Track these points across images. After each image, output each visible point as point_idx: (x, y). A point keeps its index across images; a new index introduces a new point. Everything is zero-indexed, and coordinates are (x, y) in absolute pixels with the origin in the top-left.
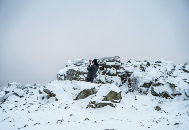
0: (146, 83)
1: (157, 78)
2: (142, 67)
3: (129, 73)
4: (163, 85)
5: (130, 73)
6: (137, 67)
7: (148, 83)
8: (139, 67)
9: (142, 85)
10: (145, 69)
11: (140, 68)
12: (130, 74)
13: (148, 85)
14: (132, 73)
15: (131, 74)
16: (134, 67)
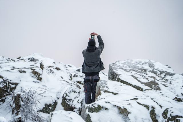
0: (48, 104)
1: (67, 95)
2: (35, 73)
3: (11, 83)
4: (106, 109)
5: (13, 84)
6: (25, 72)
7: (52, 104)
8: (29, 71)
9: (41, 108)
10: (41, 76)
11: (33, 75)
12: (13, 86)
13: (51, 108)
14: (17, 84)
15: (16, 86)
16: (20, 72)
